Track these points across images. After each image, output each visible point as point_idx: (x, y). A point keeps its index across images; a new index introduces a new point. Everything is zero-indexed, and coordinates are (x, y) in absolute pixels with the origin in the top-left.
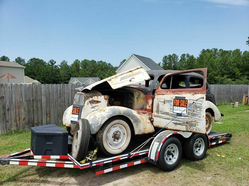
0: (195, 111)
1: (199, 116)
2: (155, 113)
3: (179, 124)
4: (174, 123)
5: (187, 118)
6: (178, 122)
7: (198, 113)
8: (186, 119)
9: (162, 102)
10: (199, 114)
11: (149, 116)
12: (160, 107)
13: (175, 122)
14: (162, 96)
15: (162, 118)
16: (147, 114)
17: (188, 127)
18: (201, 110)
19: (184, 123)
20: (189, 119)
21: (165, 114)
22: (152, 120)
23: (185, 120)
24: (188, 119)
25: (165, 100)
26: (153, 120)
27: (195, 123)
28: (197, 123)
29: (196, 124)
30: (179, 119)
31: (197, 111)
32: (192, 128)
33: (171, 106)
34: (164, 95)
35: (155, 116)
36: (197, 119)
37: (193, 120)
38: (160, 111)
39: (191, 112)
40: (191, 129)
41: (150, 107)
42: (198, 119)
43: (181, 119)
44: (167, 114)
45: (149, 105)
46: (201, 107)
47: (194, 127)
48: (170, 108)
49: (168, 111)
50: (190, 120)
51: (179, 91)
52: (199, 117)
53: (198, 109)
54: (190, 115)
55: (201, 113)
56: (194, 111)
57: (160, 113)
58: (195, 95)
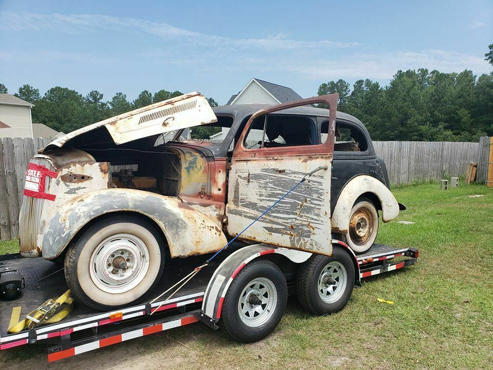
0: (308, 199)
1: (317, 212)
2: (231, 205)
3: (277, 231)
4: (266, 228)
5: (291, 216)
6: (275, 226)
7: (313, 206)
8: (289, 218)
9: (244, 178)
10: (317, 207)
11: (218, 213)
12: (241, 190)
13: (269, 225)
14: (245, 163)
15: (245, 216)
16: (213, 207)
17: (294, 238)
18: (321, 197)
19: (286, 229)
20: (296, 219)
21: (249, 208)
22: (225, 220)
23: (289, 221)
24: (294, 220)
25: (249, 174)
26: (227, 220)
27: (309, 229)
28: (312, 229)
29: (310, 232)
30: (276, 220)
31: (313, 199)
32: (302, 241)
33: (261, 187)
34: (249, 162)
35: (231, 212)
36: (312, 219)
37: (304, 223)
38: (240, 199)
39: (300, 203)
40: (301, 244)
41: (219, 190)
42: (315, 220)
43: (280, 218)
44: (253, 206)
45: (217, 187)
46: (321, 191)
47: (306, 239)
48: (258, 193)
49: (254, 199)
50: (297, 222)
51: (277, 152)
52: (318, 215)
53: (315, 196)
54: (299, 209)
55: (320, 205)
56: (306, 201)
57: (240, 204)
58: (309, 162)
